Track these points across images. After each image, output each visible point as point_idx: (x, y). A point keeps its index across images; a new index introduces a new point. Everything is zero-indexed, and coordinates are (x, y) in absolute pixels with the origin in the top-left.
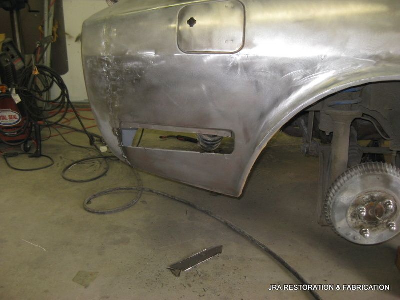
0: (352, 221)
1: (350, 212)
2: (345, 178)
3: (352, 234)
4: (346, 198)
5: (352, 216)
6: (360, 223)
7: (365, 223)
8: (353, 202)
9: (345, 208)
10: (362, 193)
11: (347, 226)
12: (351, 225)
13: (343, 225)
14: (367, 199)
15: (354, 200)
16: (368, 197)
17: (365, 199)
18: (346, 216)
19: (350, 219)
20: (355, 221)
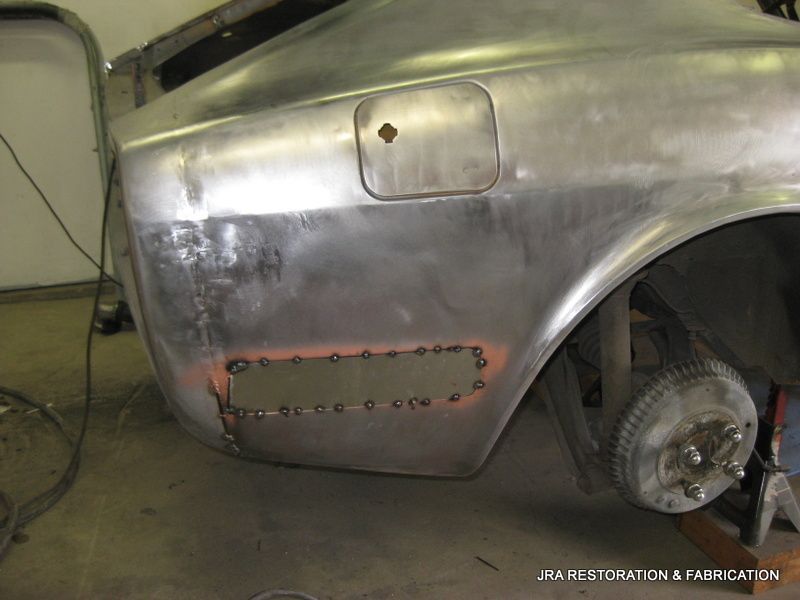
0: (666, 474)
1: (664, 459)
2: (648, 399)
3: (666, 499)
4: (657, 436)
5: (666, 465)
6: (679, 476)
7: (687, 474)
8: (668, 440)
9: (656, 453)
10: (683, 420)
11: (658, 485)
12: (665, 483)
13: (653, 485)
14: (691, 430)
15: (670, 437)
16: (691, 426)
17: (687, 430)
18: (657, 468)
19: (662, 472)
20: (671, 473)
